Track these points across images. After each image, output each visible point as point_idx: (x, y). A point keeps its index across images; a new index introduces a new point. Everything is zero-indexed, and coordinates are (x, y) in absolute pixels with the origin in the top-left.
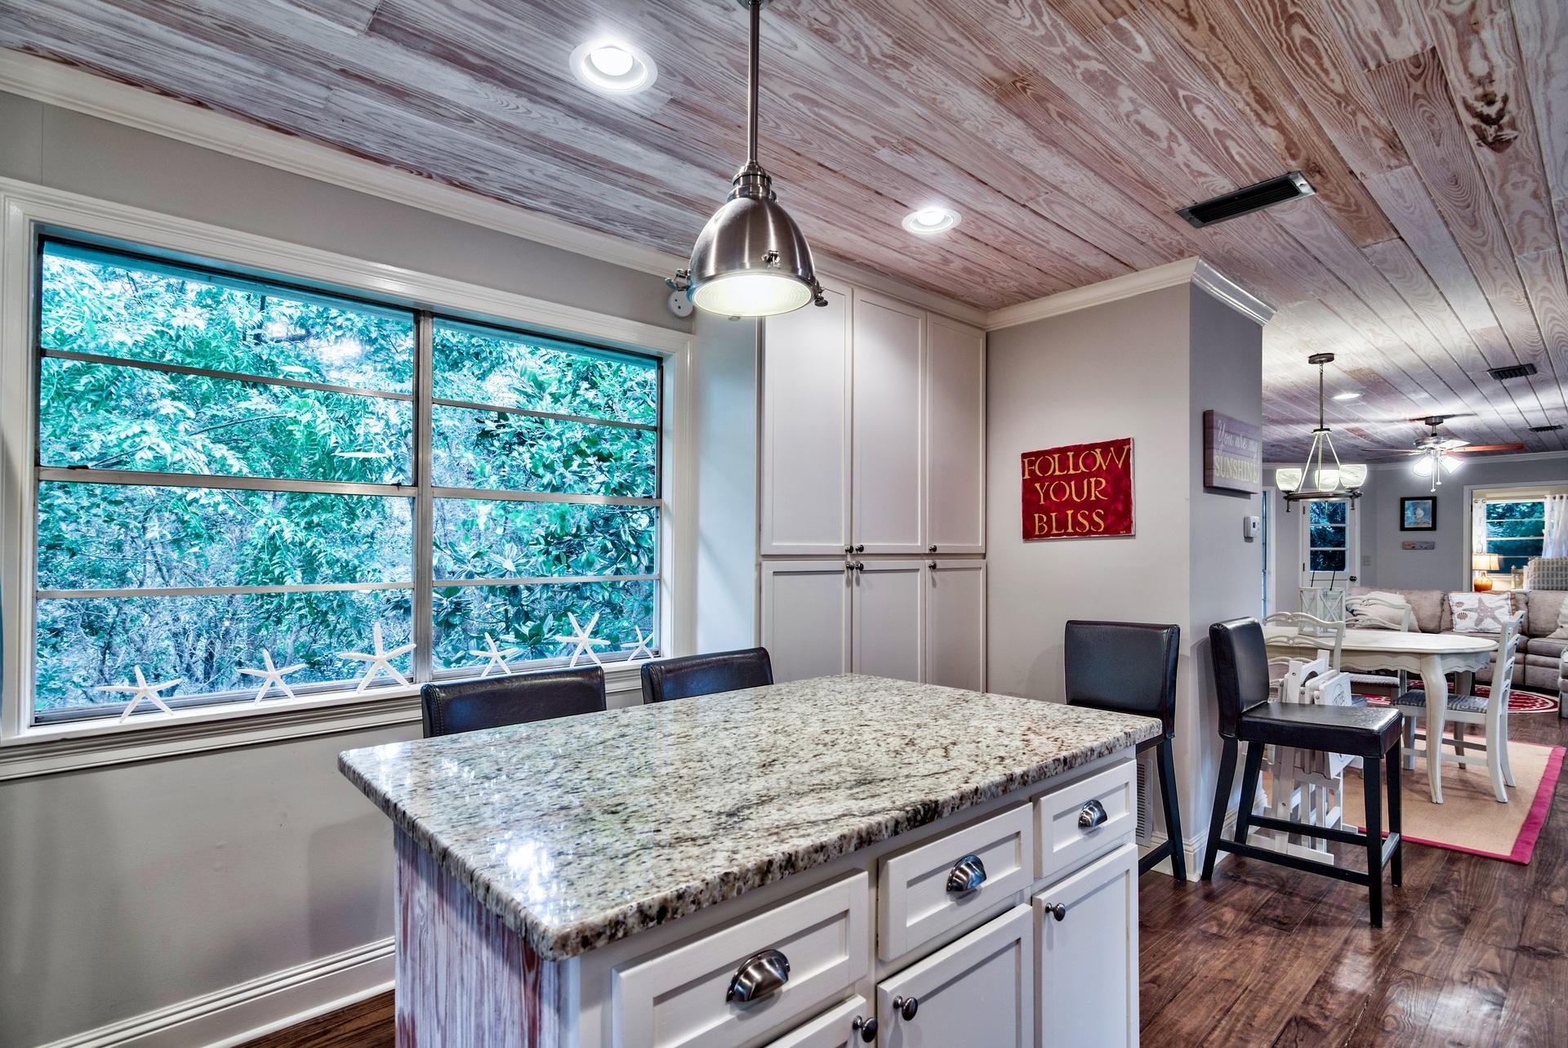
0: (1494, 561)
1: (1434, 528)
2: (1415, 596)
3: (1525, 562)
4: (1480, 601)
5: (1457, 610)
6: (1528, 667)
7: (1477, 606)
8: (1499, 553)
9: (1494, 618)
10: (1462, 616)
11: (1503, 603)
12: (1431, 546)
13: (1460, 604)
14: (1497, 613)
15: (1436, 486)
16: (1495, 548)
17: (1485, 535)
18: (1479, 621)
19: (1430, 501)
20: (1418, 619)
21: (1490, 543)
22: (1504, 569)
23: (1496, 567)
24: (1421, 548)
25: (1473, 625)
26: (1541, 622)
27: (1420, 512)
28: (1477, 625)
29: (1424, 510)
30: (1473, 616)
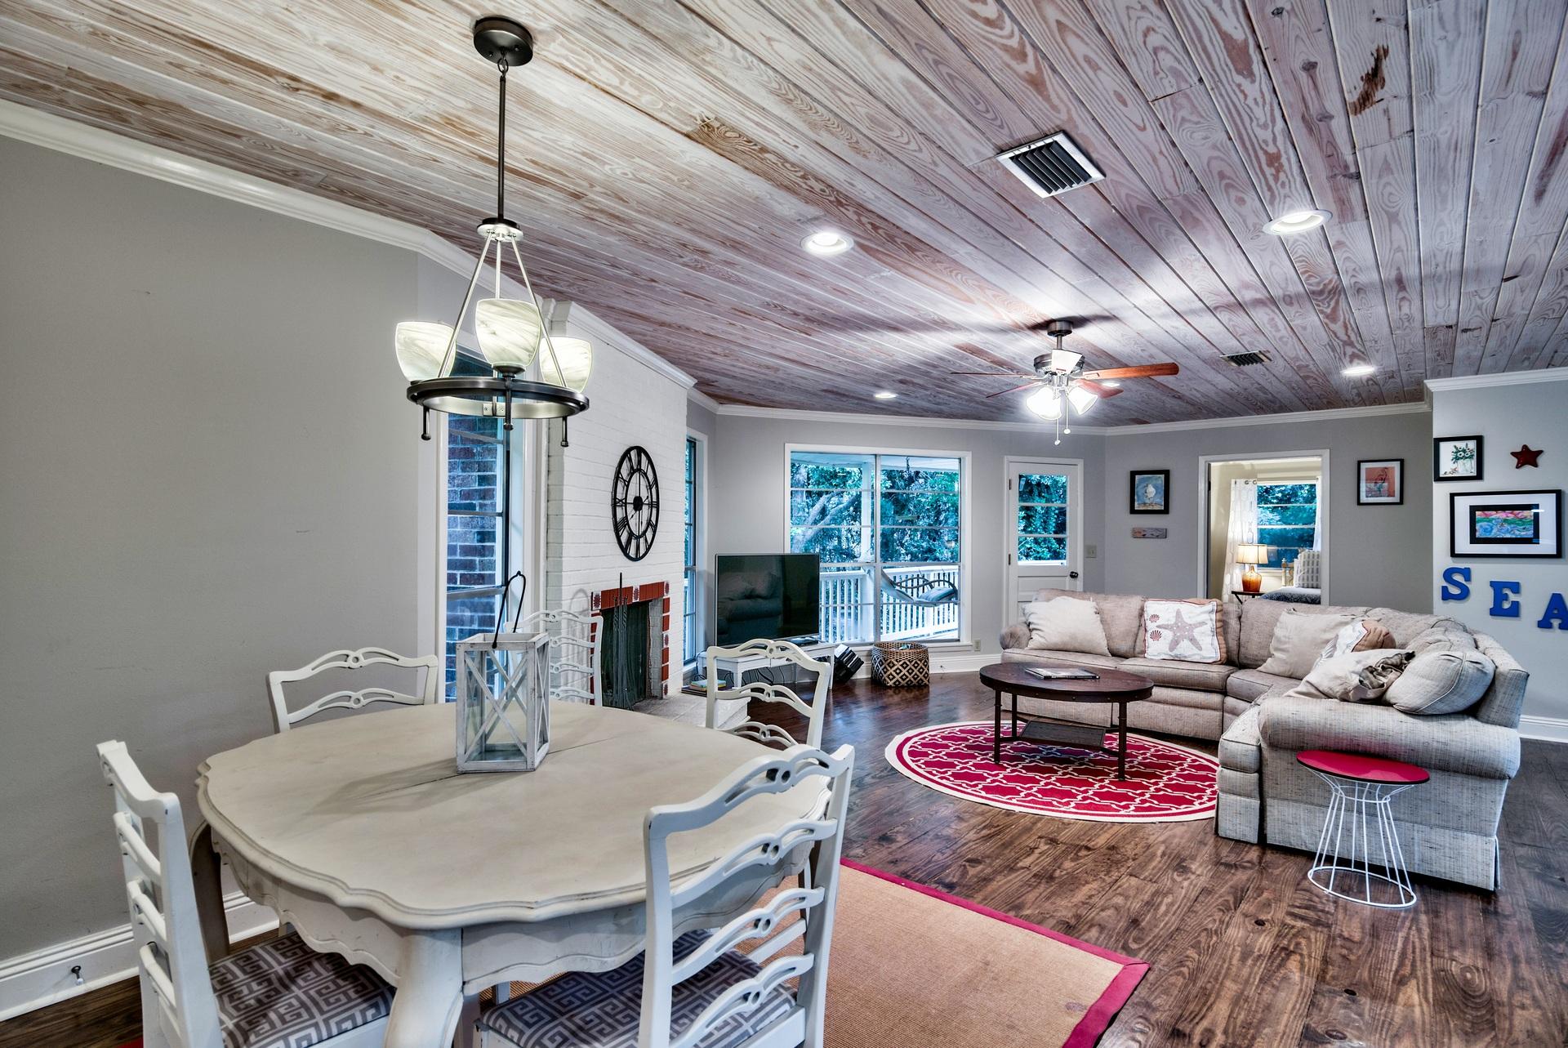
0: (1262, 553)
1: (1166, 511)
2: (1110, 604)
3: (1295, 554)
4: (1178, 613)
5: (1151, 626)
6: (1226, 715)
7: (1172, 622)
8: (1270, 543)
9: (1192, 640)
10: (1156, 635)
11: (1205, 617)
12: (1163, 534)
13: (1155, 617)
14: (1196, 633)
15: (1063, 437)
16: (1265, 538)
17: (1255, 523)
18: (1175, 644)
19: (1162, 476)
20: (1109, 637)
21: (1261, 532)
22: (1274, 563)
23: (1264, 559)
24: (1153, 536)
25: (1167, 650)
26: (1252, 649)
27: (1151, 490)
28: (1172, 649)
29: (1156, 487)
30: (1167, 635)
